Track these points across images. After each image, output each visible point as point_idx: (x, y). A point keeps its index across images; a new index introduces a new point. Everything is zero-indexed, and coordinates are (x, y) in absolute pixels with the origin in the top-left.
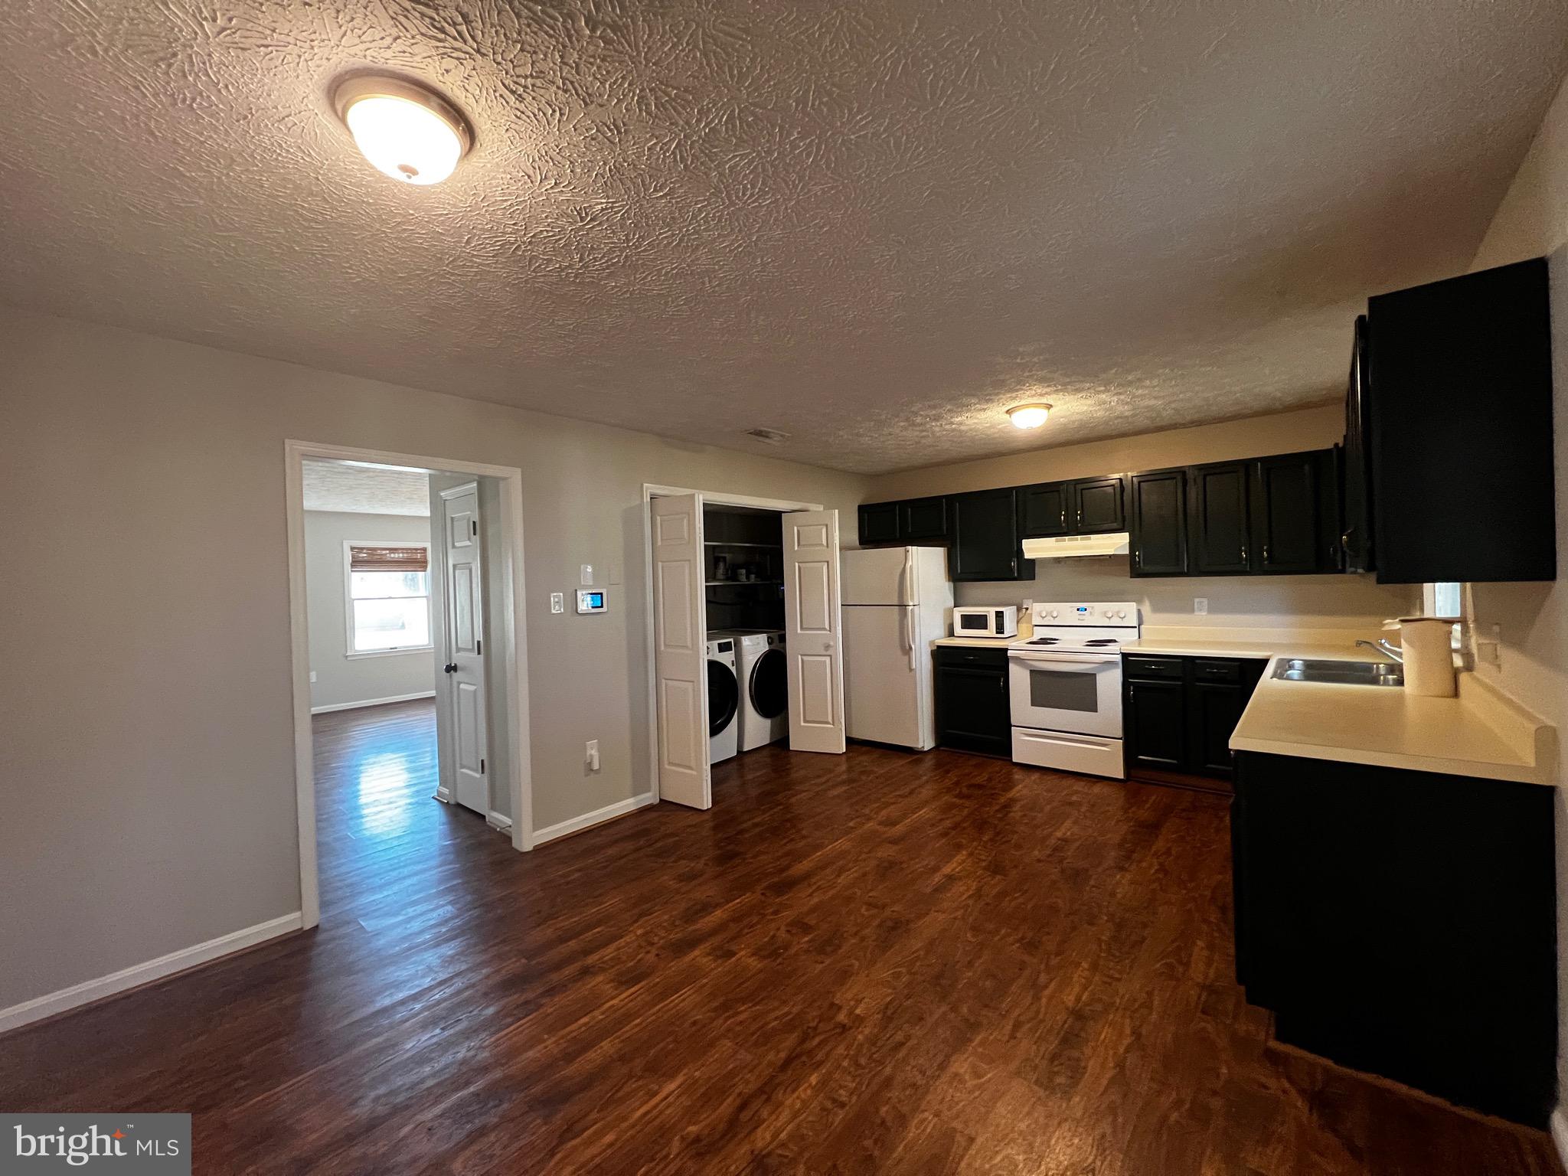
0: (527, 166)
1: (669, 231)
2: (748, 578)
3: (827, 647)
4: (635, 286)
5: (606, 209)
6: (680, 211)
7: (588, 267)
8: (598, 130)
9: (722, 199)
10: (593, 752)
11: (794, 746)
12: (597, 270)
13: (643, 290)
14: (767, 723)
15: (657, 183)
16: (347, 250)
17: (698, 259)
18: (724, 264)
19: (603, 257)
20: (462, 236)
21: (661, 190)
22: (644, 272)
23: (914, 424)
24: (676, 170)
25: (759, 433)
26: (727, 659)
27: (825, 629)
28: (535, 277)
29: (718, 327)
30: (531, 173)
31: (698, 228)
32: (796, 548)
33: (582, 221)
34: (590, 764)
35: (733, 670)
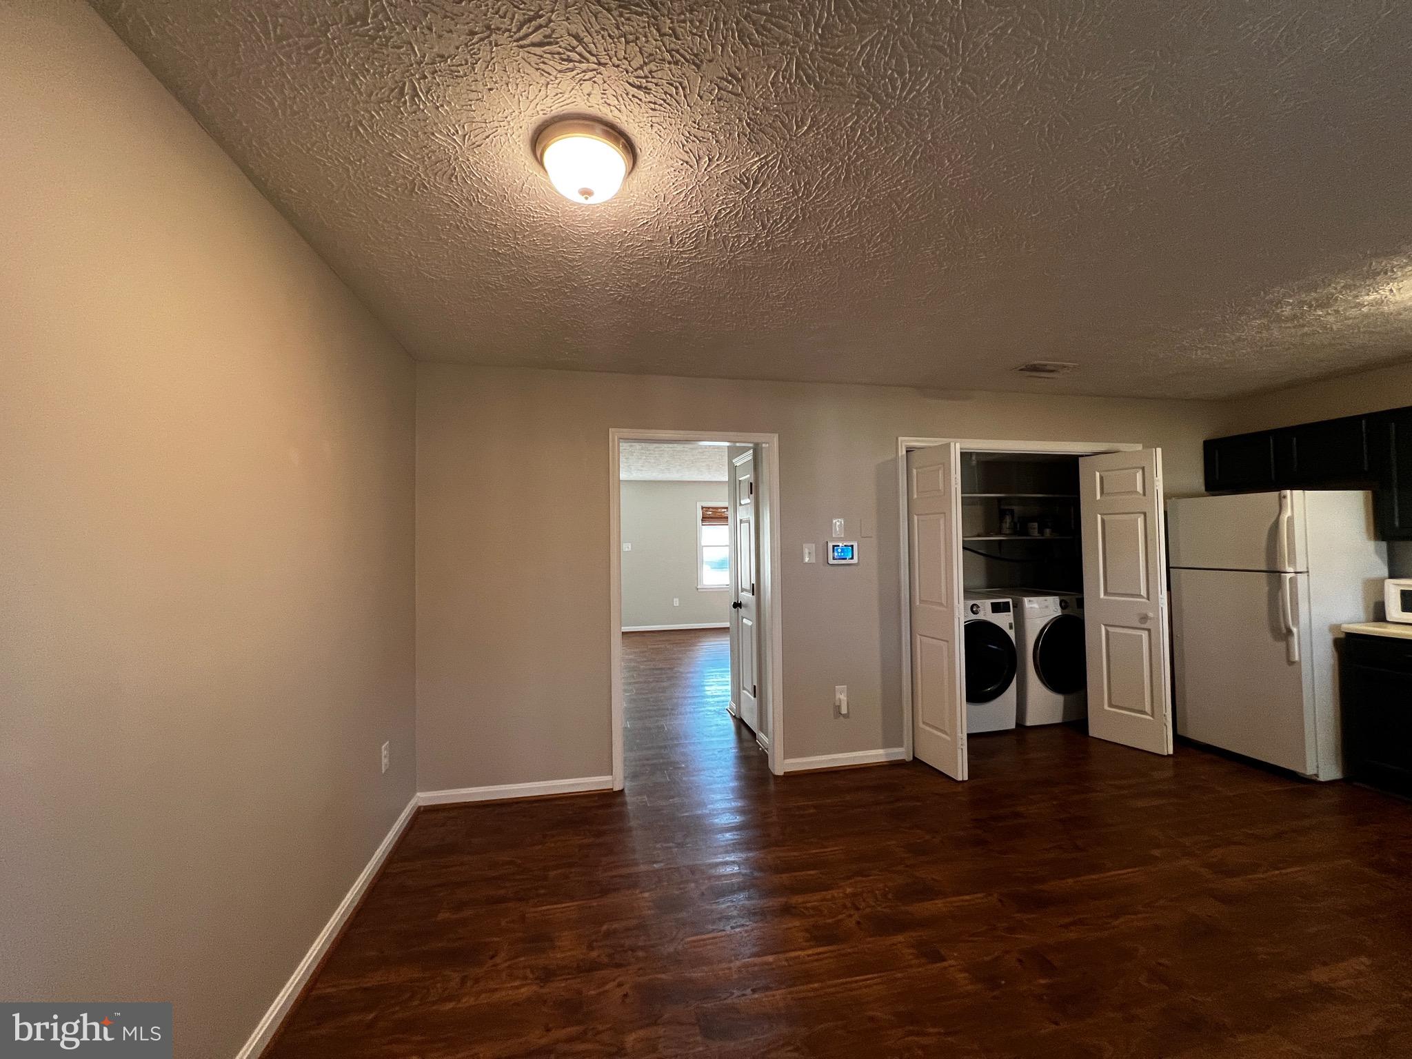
0: (681, 153)
1: (831, 166)
2: (1041, 531)
3: (1144, 618)
4: (824, 237)
5: (763, 166)
6: (832, 139)
7: (773, 232)
8: (720, 89)
9: (872, 105)
10: (842, 697)
11: (1093, 732)
12: (782, 232)
13: (835, 238)
14: (1058, 700)
15: (797, 118)
16: (603, 276)
17: (875, 186)
18: (906, 182)
19: (781, 218)
20: (666, 239)
21: (803, 124)
22: (826, 220)
23: (1279, 319)
24: (809, 94)
25: (1035, 368)
26: (1003, 621)
27: (1140, 596)
28: (734, 257)
29: (931, 256)
30: (686, 158)
31: (859, 151)
32: (1098, 497)
33: (747, 188)
34: (839, 707)
35: (1011, 634)
